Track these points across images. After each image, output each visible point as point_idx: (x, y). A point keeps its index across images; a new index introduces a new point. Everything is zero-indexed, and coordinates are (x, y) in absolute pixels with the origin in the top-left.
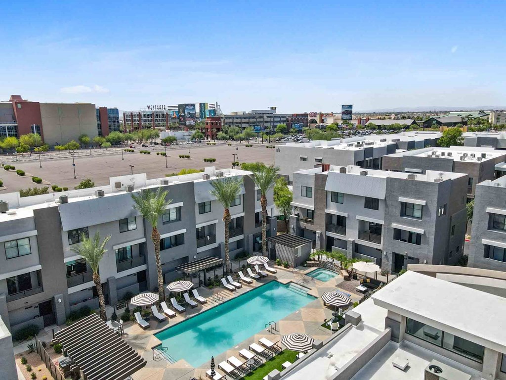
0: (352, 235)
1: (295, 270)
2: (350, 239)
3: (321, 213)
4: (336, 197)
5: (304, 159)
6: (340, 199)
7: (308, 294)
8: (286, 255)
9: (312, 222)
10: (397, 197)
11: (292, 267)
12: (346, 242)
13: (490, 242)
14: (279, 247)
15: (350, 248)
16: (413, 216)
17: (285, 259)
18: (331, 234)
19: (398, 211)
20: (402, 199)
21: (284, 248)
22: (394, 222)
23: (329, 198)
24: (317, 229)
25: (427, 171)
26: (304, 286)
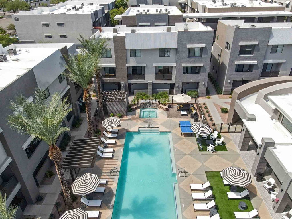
0: (150, 79)
1: (129, 117)
2: (149, 82)
3: (123, 67)
4: (134, 52)
5: (47, 25)
6: (138, 54)
7: (160, 132)
8: (118, 109)
9: (115, 77)
10: (186, 45)
11: (125, 115)
12: (147, 84)
13: (240, 62)
14: (110, 104)
15: (150, 87)
16: (194, 56)
17: (117, 112)
18: (133, 82)
19: (185, 55)
20: (189, 46)
21: (115, 104)
22: (183, 63)
23: (129, 54)
24: (120, 80)
25: (176, 23)
26: (151, 127)
